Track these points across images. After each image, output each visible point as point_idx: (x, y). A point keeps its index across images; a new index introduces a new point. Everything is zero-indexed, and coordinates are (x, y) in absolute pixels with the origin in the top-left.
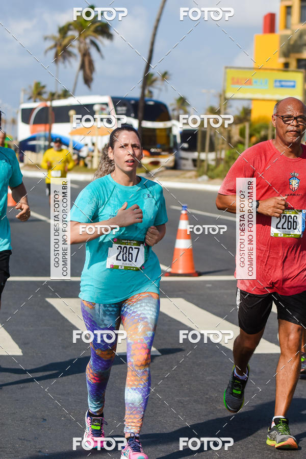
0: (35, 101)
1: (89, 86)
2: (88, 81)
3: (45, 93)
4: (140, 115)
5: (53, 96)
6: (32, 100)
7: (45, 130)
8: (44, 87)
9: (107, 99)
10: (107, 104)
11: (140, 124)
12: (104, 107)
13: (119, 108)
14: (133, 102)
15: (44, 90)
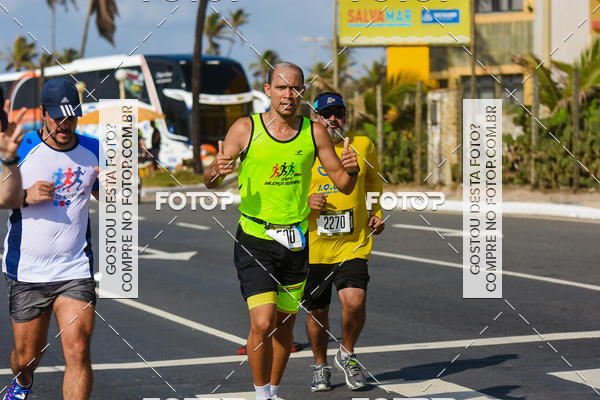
0: (18, 70)
1: (110, 40)
2: (106, 30)
3: (35, 56)
4: (195, 83)
5: (48, 61)
6: (14, 69)
7: (35, 119)
8: (32, 46)
9: (138, 60)
10: (138, 69)
11: (196, 99)
12: (135, 73)
13: (160, 75)
14: (183, 62)
15: (33, 51)
